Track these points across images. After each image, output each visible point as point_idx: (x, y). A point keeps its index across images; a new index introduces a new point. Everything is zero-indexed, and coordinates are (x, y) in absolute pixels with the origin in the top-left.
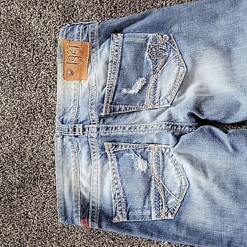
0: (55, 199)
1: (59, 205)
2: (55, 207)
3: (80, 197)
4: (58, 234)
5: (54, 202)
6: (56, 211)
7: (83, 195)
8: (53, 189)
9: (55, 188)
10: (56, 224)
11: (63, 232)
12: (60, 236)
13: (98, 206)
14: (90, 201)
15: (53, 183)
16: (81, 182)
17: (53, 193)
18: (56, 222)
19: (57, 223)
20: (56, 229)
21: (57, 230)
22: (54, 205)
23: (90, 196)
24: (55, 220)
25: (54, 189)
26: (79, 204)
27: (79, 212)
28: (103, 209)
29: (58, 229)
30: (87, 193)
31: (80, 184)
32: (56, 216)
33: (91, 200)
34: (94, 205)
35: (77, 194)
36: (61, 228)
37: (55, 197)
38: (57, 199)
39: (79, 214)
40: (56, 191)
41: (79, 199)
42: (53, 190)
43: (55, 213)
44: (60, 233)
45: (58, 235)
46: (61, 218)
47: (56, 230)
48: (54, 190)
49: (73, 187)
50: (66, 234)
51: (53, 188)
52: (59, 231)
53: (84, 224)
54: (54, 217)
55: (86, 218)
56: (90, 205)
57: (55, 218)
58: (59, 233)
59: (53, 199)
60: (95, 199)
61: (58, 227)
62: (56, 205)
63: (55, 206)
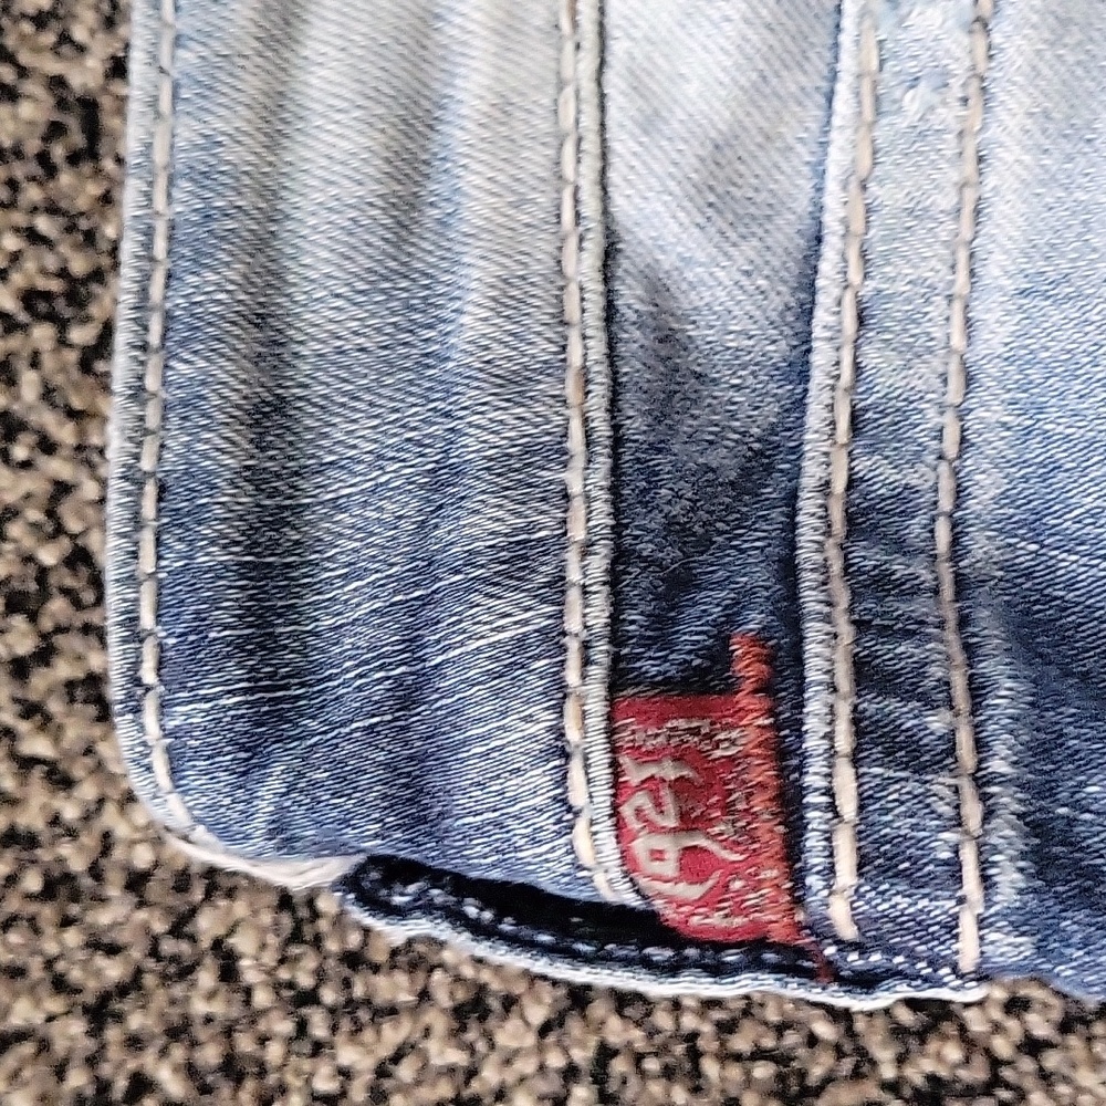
0: (81, 335)
1: (139, 433)
2: (62, 489)
3: (610, 312)
4: (99, 1014)
5: (48, 394)
6: (80, 558)
7: (657, 288)
8: (43, 158)
9: (78, 139)
10: (70, 813)
11: (186, 971)
12: (135, 1043)
13: (960, 494)
14: (800, 404)
15: (65, 38)
16: (618, 48)
17: (43, 224)
18: (61, 781)
19: (88, 791)
20: (47, 912)
21: (73, 937)
22: (47, 446)
23: (807, 313)
24: (39, 746)
25: (58, 152)
26: (576, 442)
27: (586, 570)
28: (1069, 562)
29: (104, 917)
30: (749, 249)
31: (614, 81)
32: (63, 670)
33: (818, 378)
34: (883, 474)
35: (541, 265)
36: (154, 889)
37: (78, 292)
38: (102, 346)
39: (587, 615)
40: (94, 189)
41: (583, 348)
42: (51, 170)
43: (57, 607)
44: (132, 985)
45: (96, 1031)
46: (164, 707)
47: (66, 922)
48: (66, 178)
49: (462, 132)
50: (254, 1017)
51: (55, 130)
52: (113, 950)
53: (689, 823)
54: (40, 681)
55: (730, 688)
56: (812, 473)
57: (55, 706)
58: (105, 998)
59: (43, 334)
60: (913, 353)
61: (95, 872)
62: (88, 456)
63: (59, 467)
